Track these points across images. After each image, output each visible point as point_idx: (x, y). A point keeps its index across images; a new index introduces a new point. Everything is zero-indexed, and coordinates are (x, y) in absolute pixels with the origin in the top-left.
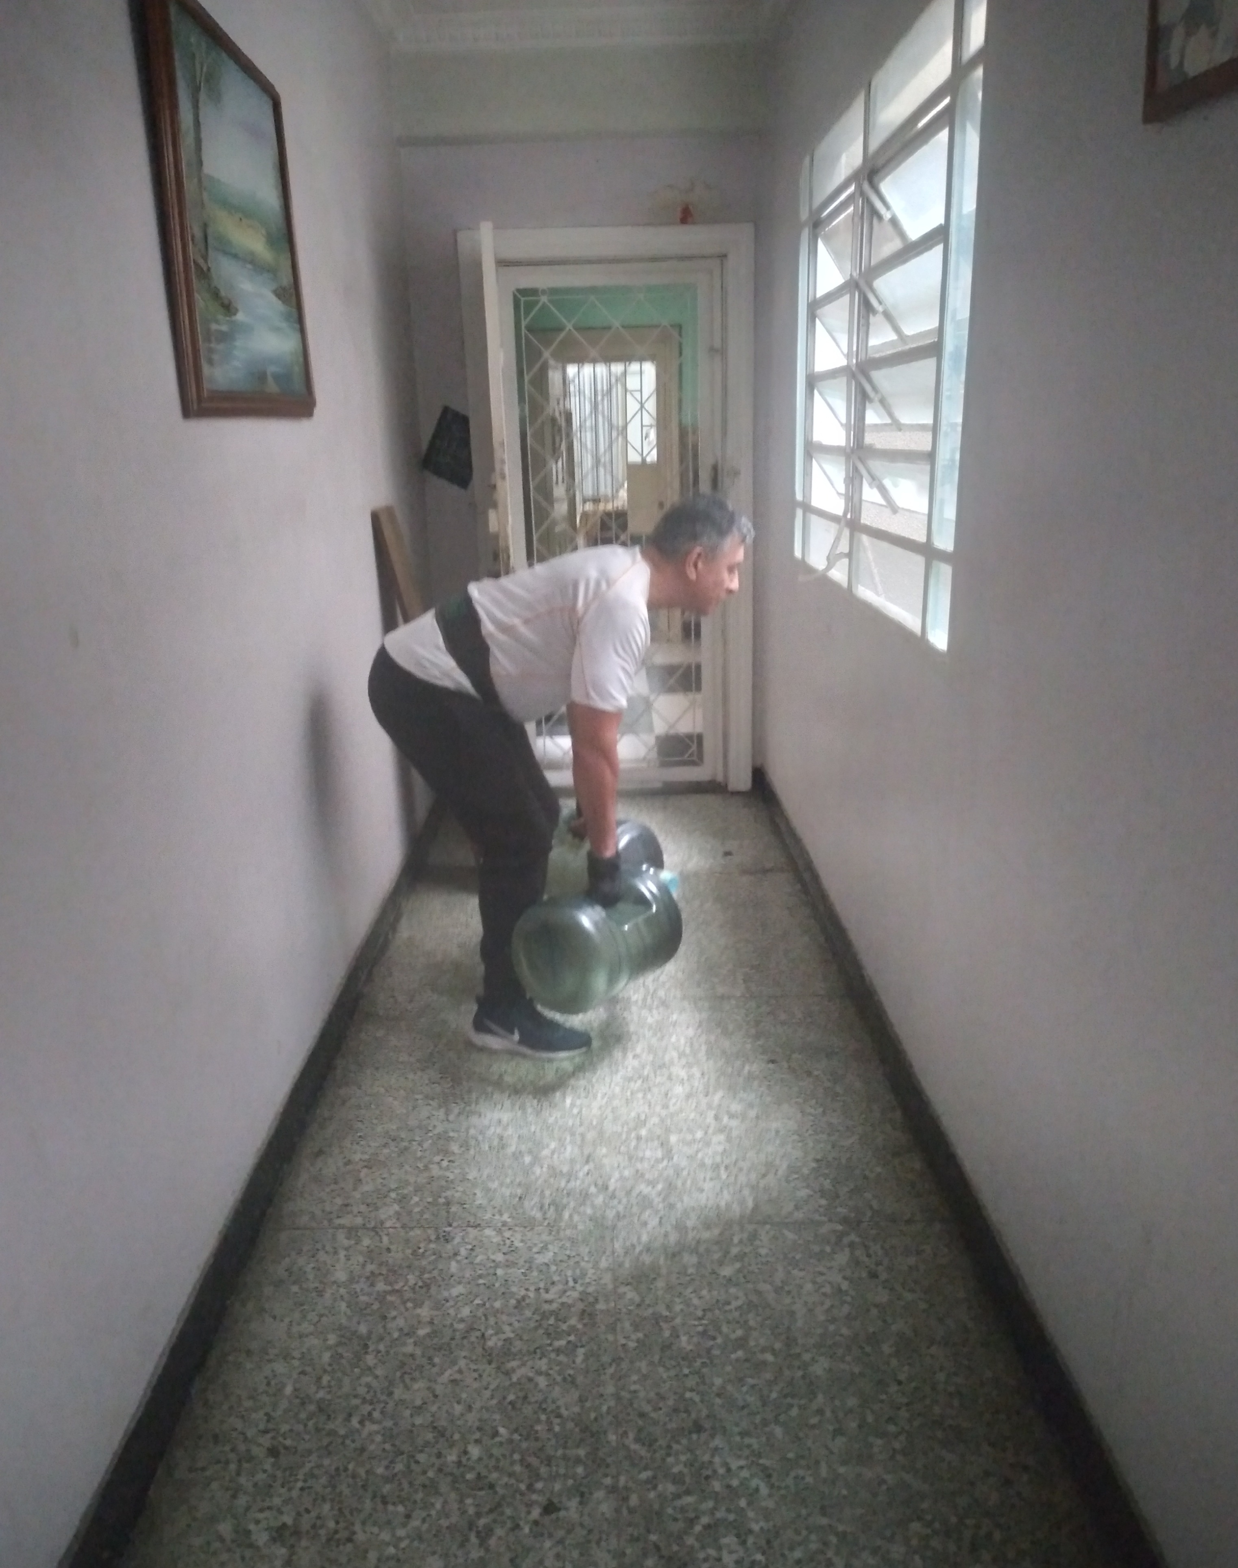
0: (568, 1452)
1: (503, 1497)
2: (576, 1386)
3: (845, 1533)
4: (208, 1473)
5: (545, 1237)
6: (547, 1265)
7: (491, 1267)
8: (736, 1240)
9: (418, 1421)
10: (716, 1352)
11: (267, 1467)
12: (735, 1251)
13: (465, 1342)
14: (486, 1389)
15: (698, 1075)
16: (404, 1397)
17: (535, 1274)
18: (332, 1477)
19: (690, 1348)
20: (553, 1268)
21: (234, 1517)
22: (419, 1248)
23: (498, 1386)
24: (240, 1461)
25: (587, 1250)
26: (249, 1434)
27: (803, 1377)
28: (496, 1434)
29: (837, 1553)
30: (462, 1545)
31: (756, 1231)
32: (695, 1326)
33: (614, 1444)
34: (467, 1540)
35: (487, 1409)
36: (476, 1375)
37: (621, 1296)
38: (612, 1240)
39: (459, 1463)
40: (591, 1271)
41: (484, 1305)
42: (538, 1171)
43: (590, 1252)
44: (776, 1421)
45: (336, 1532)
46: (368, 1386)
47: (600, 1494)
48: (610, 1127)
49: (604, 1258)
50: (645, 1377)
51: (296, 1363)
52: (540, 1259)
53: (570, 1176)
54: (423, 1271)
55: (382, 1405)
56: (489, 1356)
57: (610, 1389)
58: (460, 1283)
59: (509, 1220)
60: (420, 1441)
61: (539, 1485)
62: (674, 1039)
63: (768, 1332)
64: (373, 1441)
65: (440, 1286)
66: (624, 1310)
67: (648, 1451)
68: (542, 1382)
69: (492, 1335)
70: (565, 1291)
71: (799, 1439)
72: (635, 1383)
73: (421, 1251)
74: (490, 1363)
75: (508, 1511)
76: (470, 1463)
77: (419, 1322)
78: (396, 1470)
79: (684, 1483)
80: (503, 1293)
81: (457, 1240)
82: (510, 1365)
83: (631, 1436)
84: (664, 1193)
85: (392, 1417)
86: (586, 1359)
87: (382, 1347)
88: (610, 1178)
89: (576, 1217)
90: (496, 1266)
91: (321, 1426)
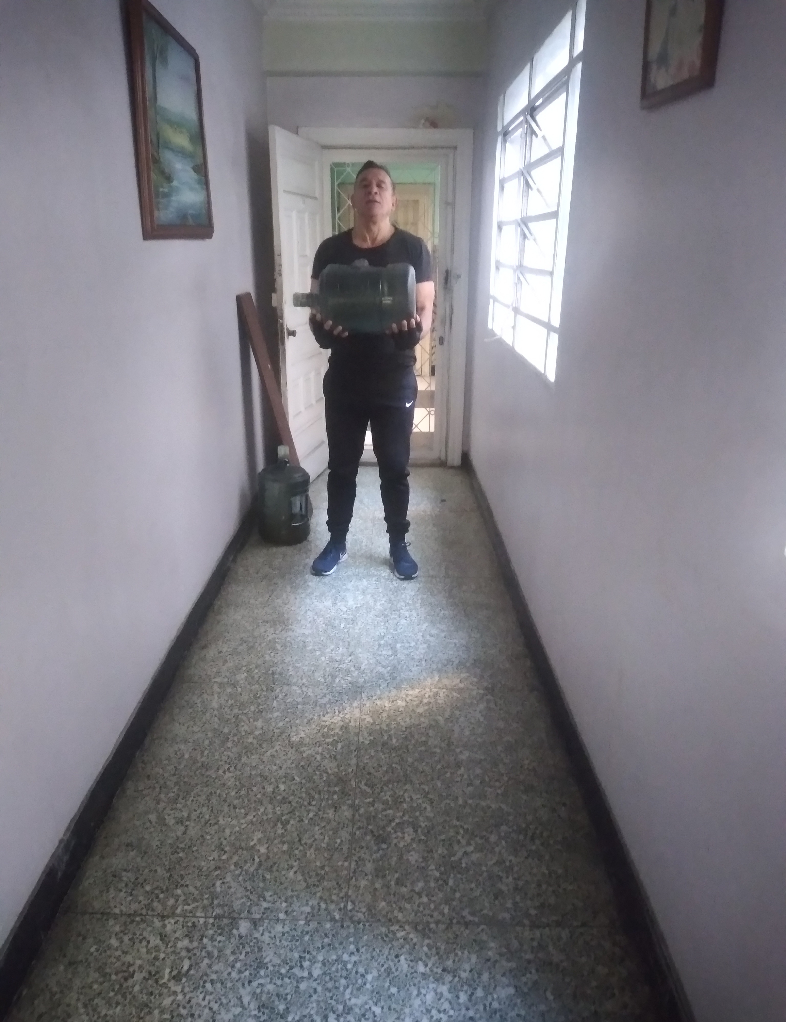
0: (329, 789)
1: (295, 808)
2: (336, 760)
3: (468, 829)
4: (144, 792)
5: (325, 691)
6: (325, 704)
7: (295, 704)
8: (427, 696)
9: (254, 773)
10: (410, 747)
11: (175, 790)
12: (425, 701)
13: (280, 738)
14: (290, 759)
15: (415, 615)
16: (247, 762)
17: (318, 708)
18: (208, 796)
19: (397, 744)
20: (328, 706)
21: (157, 812)
23: (295, 758)
24: (161, 787)
25: (347, 697)
26: (166, 775)
27: (455, 760)
28: (294, 779)
29: (463, 837)
30: (273, 827)
31: (437, 692)
32: (400, 735)
33: (354, 786)
34: (276, 825)
35: (290, 769)
36: (284, 753)
37: (362, 720)
38: (361, 693)
39: (273, 792)
40: (349, 708)
41: (290, 721)
42: (323, 659)
44: (438, 779)
45: (209, 820)
46: (229, 756)
47: (345, 808)
48: (364, 639)
49: (356, 701)
50: (372, 757)
51: (190, 744)
52: (321, 701)
53: (340, 662)
54: (259, 704)
55: (235, 765)
56: (291, 745)
57: (354, 761)
58: (278, 711)
59: (306, 683)
60: (254, 782)
61: (314, 803)
62: (403, 596)
63: (439, 739)
64: (229, 781)
65: (267, 712)
66: (364, 727)
67: (371, 789)
68: (319, 757)
69: (294, 735)
70: (333, 717)
71: (449, 787)
72: (367, 759)
73: (258, 695)
74: (292, 748)
75: (297, 814)
76: (279, 792)
77: (256, 728)
78: (241, 794)
79: (388, 804)
80: (301, 716)
81: (278, 691)
82: (302, 749)
83: (363, 783)
84: (390, 672)
85: (240, 770)
86: (342, 748)
87: (236, 739)
88: (362, 664)
89: (342, 682)
90: (298, 704)
91: (203, 773)
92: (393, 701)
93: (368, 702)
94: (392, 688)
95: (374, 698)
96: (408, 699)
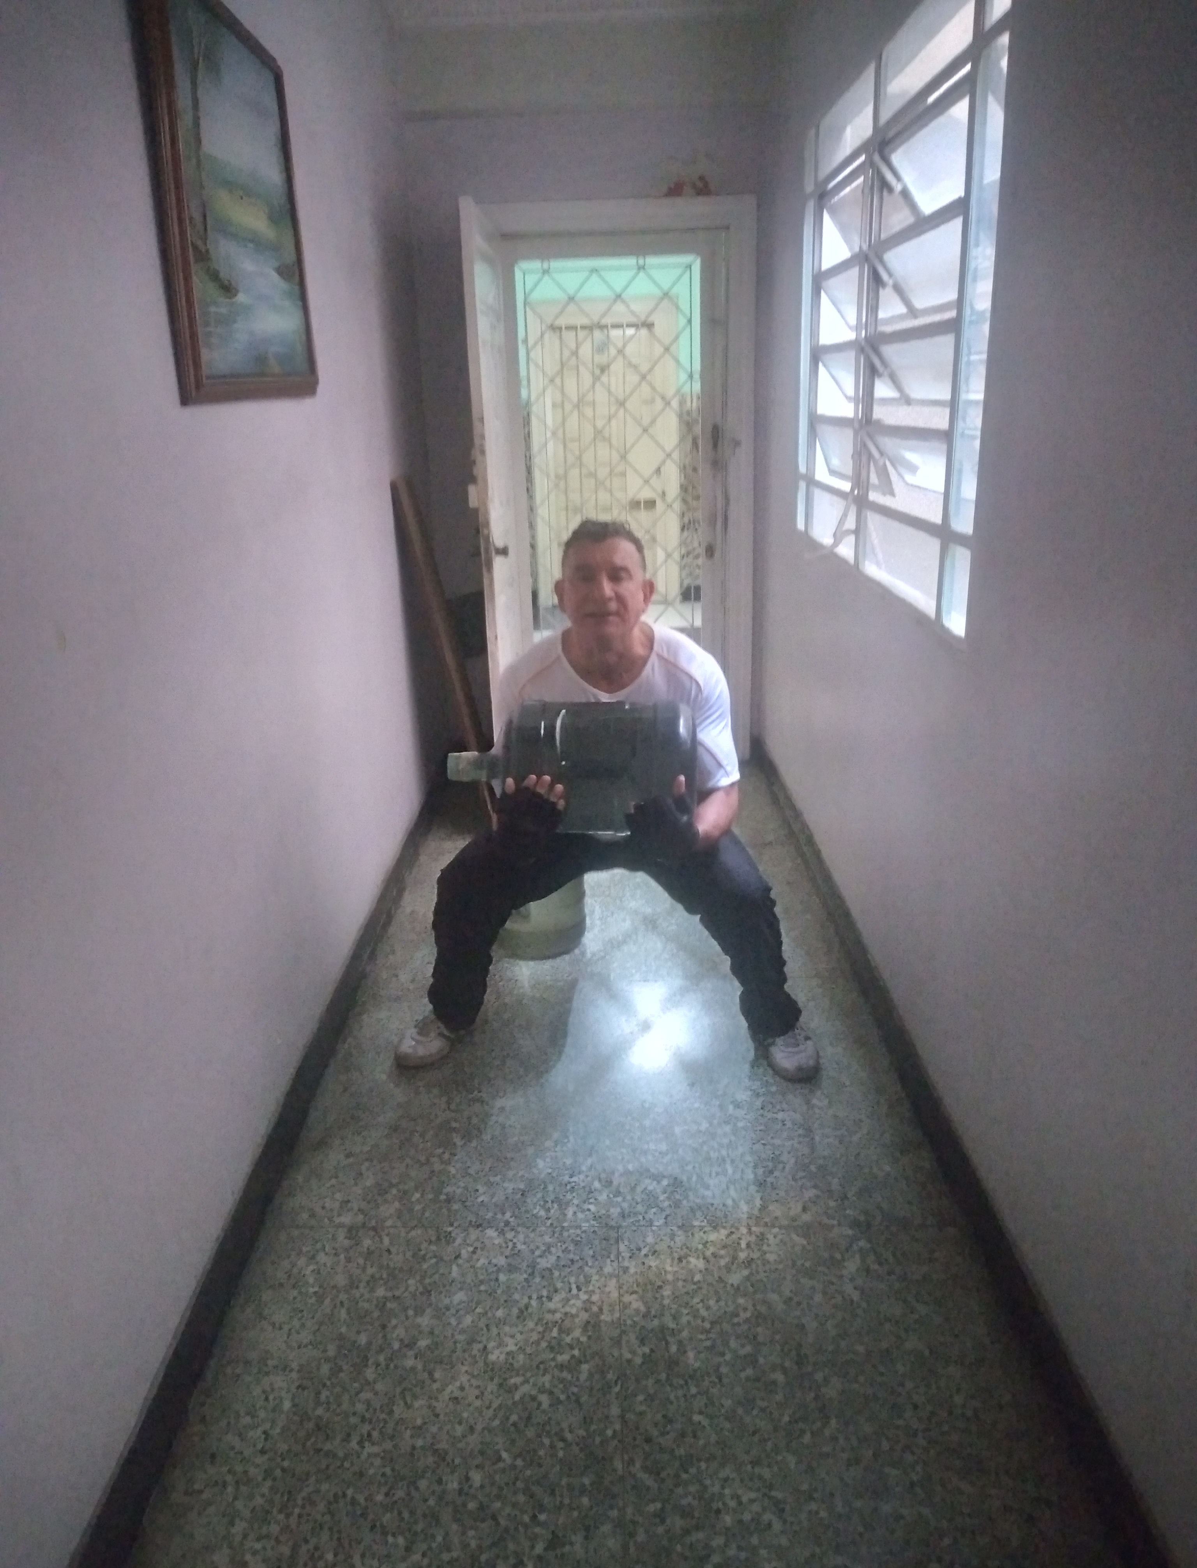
0: (572, 1480)
1: (506, 1530)
2: (581, 1406)
5: (547, 1239)
6: (550, 1270)
7: (493, 1272)
8: (744, 1244)
9: (419, 1443)
10: (725, 1370)
12: (742, 1256)
13: (467, 1355)
14: (488, 1408)
16: (404, 1416)
17: (538, 1279)
18: (330, 1503)
19: (698, 1364)
20: (556, 1274)
22: (420, 1250)
23: (500, 1405)
24: (237, 1484)
25: (591, 1253)
26: (247, 1454)
28: (499, 1459)
31: (764, 1234)
32: (701, 1340)
33: (620, 1472)
35: (490, 1431)
36: (478, 1392)
37: (624, 1306)
38: (617, 1241)
39: (461, 1491)
40: (595, 1277)
41: (486, 1313)
42: (541, 1164)
43: (593, 1257)
46: (368, 1403)
47: (606, 1529)
49: (608, 1261)
50: (652, 1397)
52: (543, 1263)
53: (574, 1170)
54: (424, 1275)
55: (381, 1425)
56: (491, 1370)
57: (615, 1411)
58: (461, 1289)
59: (511, 1220)
60: (420, 1466)
61: (543, 1517)
64: (372, 1464)
65: (441, 1292)
66: (629, 1322)
67: (655, 1481)
68: (544, 1399)
69: (494, 1348)
70: (568, 1300)
72: (641, 1403)
73: (423, 1253)
74: (492, 1379)
75: (511, 1546)
76: (472, 1491)
77: (420, 1332)
78: (395, 1498)
79: (693, 1517)
80: (506, 1301)
81: (459, 1241)
82: (513, 1381)
83: (638, 1465)
84: (669, 1189)
85: (392, 1438)
86: (591, 1375)
87: (381, 1358)
88: (613, 1173)
89: (580, 1216)
90: (499, 1270)
91: (319, 1446)
92: (680, 1260)
93: (634, 1263)
94: (675, 1228)
95: (644, 1251)
96: (708, 1253)
